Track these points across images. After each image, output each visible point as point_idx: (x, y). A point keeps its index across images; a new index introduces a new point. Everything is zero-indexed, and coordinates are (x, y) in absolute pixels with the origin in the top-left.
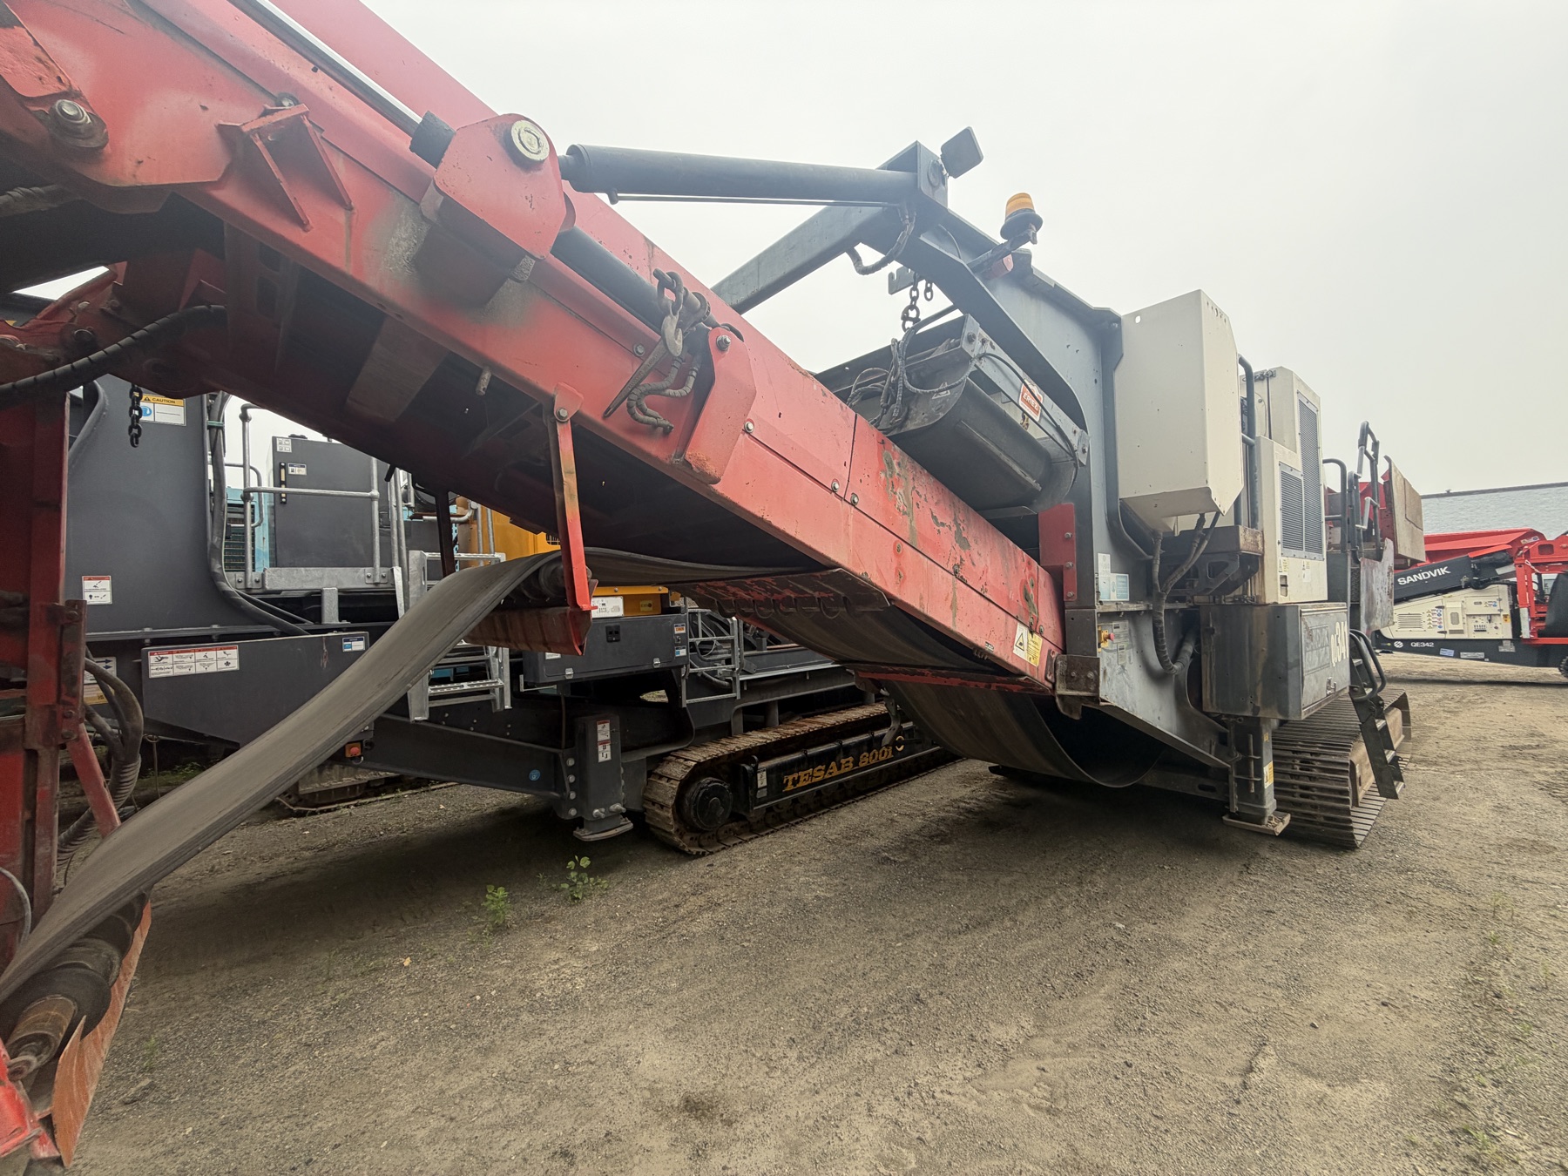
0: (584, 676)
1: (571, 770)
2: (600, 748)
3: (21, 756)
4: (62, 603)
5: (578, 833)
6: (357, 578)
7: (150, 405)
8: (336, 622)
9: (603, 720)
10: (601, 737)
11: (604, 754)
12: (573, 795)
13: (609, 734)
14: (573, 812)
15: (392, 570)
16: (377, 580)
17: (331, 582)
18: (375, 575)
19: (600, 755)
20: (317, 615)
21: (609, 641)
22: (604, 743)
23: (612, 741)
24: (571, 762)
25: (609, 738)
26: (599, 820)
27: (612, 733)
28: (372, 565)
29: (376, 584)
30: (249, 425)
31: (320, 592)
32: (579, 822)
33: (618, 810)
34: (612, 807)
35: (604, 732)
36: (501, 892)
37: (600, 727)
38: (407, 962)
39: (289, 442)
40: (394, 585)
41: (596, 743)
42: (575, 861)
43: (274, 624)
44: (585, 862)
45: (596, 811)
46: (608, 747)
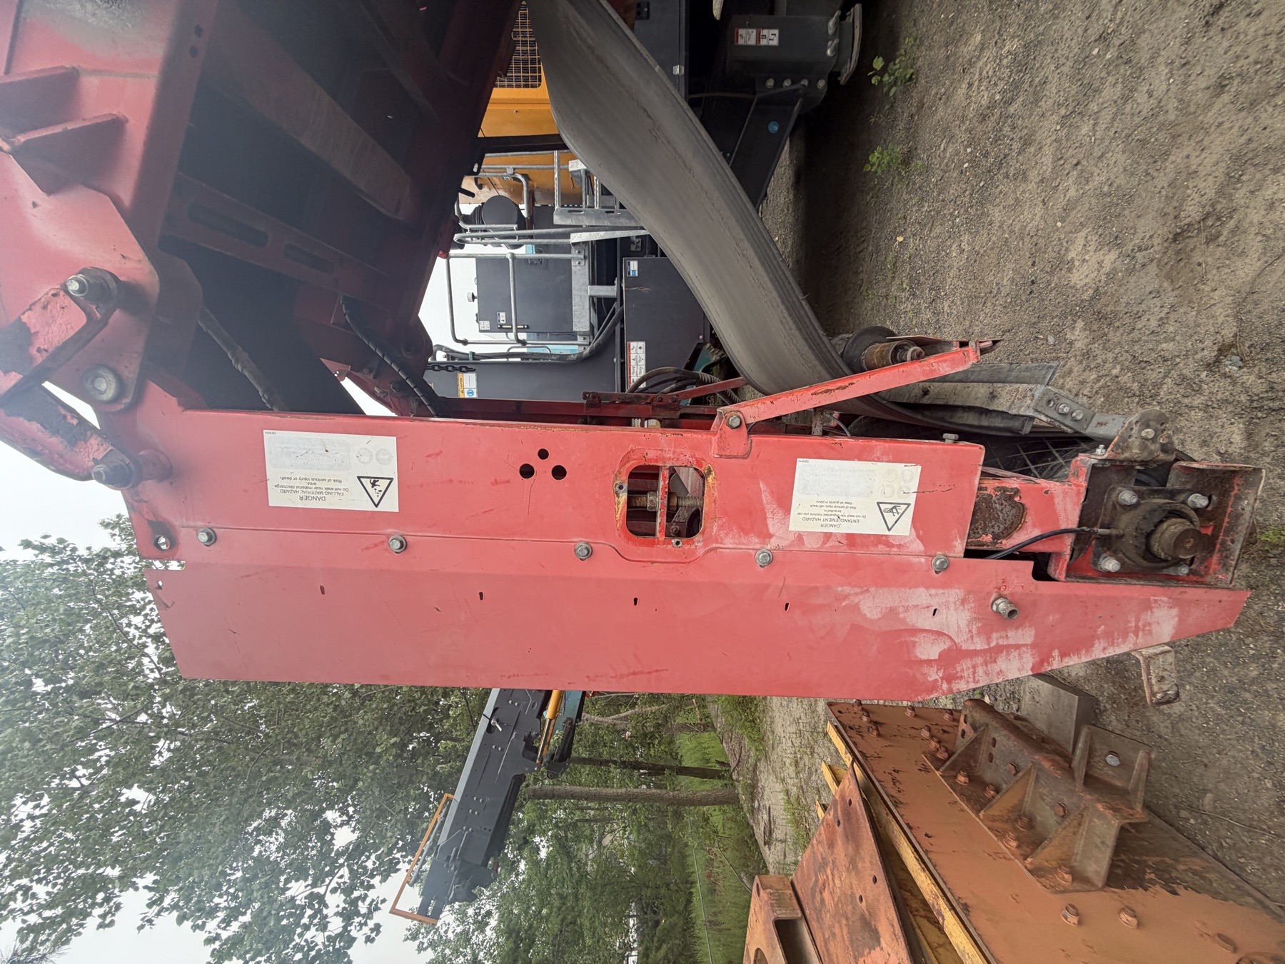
0: (683, 53)
1: (778, 83)
2: (764, 42)
3: (683, 420)
4: (585, 402)
5: (843, 79)
6: (580, 272)
7: (466, 391)
8: (615, 288)
9: (735, 37)
10: (752, 42)
11: (771, 37)
12: (805, 82)
13: (750, 30)
14: (821, 84)
15: (574, 244)
16: (582, 256)
17: (583, 290)
18: (578, 259)
19: (772, 43)
20: (609, 301)
21: (648, 17)
22: (759, 38)
23: (759, 27)
24: (770, 83)
25: (755, 31)
26: (838, 50)
27: (750, 27)
28: (569, 261)
29: (585, 258)
30: (469, 340)
31: (592, 297)
32: (833, 77)
33: (835, 24)
34: (830, 32)
35: (747, 37)
36: (874, 157)
37: (741, 42)
38: (900, 239)
39: (481, 322)
40: (586, 243)
41: (757, 48)
42: (873, 76)
43: (614, 325)
44: (878, 63)
45: (829, 52)
46: (765, 32)
